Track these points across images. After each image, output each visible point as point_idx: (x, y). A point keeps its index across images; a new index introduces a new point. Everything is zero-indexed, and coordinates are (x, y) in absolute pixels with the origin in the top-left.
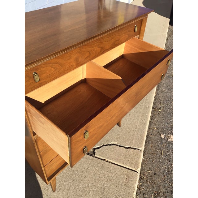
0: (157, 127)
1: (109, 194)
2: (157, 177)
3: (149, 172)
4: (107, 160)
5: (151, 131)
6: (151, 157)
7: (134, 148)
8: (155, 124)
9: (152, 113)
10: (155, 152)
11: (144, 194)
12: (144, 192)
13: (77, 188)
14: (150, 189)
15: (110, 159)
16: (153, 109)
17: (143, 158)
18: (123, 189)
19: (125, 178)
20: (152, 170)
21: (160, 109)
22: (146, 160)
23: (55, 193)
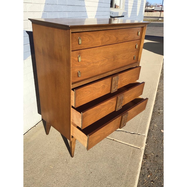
0: (157, 125)
1: (118, 162)
2: (159, 158)
3: (152, 154)
4: (116, 140)
5: (152, 127)
6: (153, 144)
7: (138, 134)
8: (155, 123)
9: (152, 115)
10: (156, 141)
11: (148, 169)
12: (148, 167)
13: (91, 156)
14: (154, 166)
15: (118, 140)
16: (153, 112)
17: (146, 145)
18: (130, 160)
19: (131, 153)
20: (155, 153)
21: (159, 113)
22: (148, 146)
23: (73, 158)
